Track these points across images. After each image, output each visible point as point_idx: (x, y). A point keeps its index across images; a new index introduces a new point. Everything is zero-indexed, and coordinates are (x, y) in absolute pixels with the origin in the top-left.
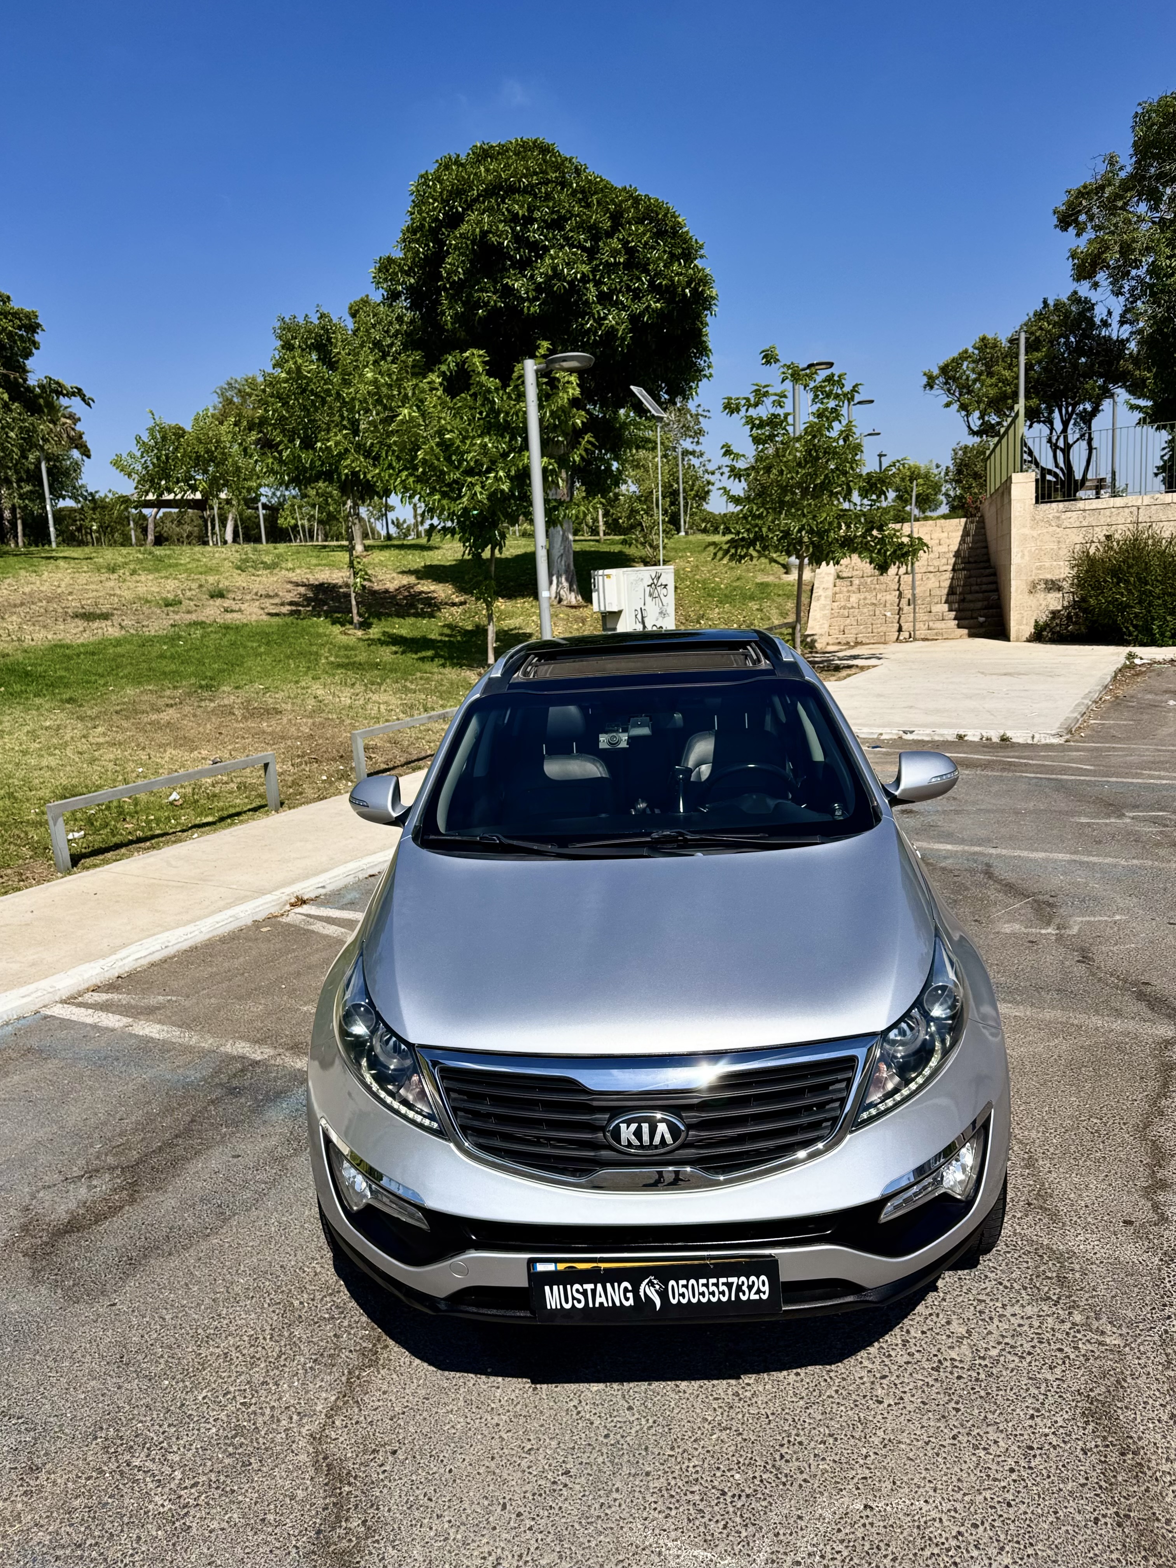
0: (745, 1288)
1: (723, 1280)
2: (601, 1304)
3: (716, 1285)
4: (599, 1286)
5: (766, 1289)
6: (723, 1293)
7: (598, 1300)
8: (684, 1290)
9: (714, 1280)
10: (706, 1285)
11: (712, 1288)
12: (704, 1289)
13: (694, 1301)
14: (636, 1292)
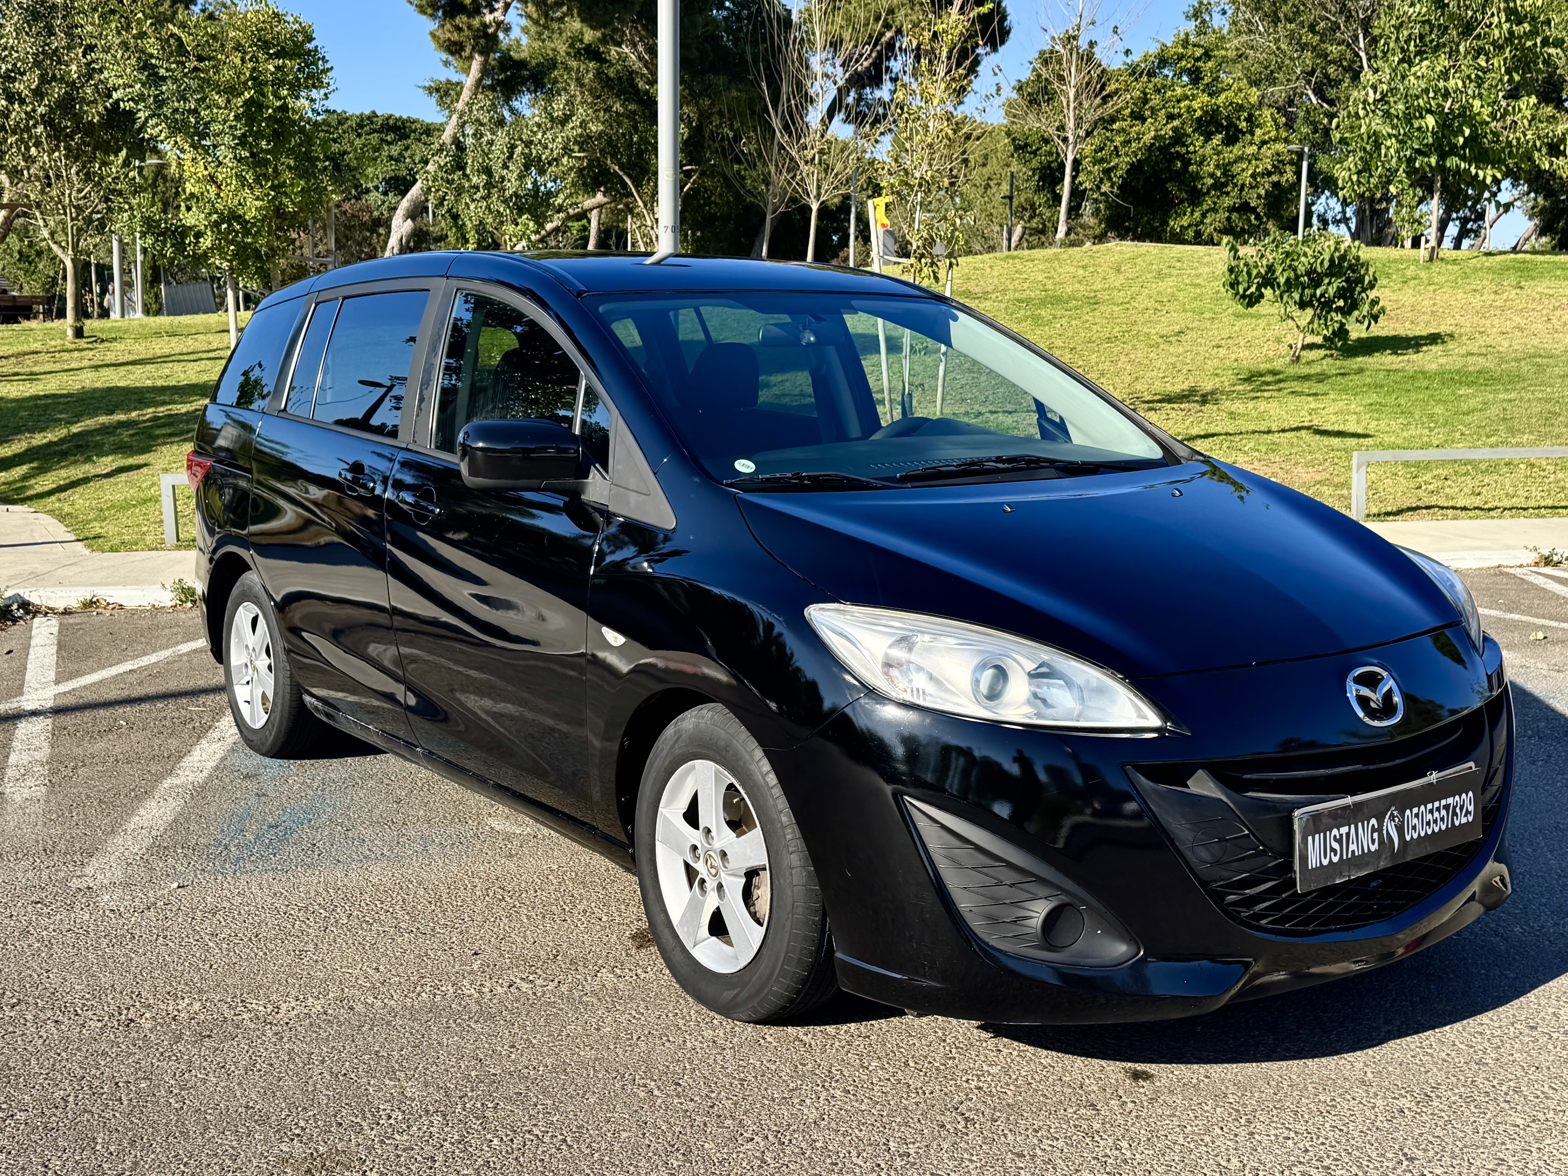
0: (1458, 810)
1: (1443, 802)
2: (1353, 852)
3: (1438, 809)
4: (1353, 826)
5: (1471, 808)
6: (1442, 819)
7: (1353, 847)
8: (1415, 821)
9: (1437, 804)
10: (1431, 811)
11: (1436, 814)
12: (1429, 816)
13: (1423, 834)
14: (1380, 830)
